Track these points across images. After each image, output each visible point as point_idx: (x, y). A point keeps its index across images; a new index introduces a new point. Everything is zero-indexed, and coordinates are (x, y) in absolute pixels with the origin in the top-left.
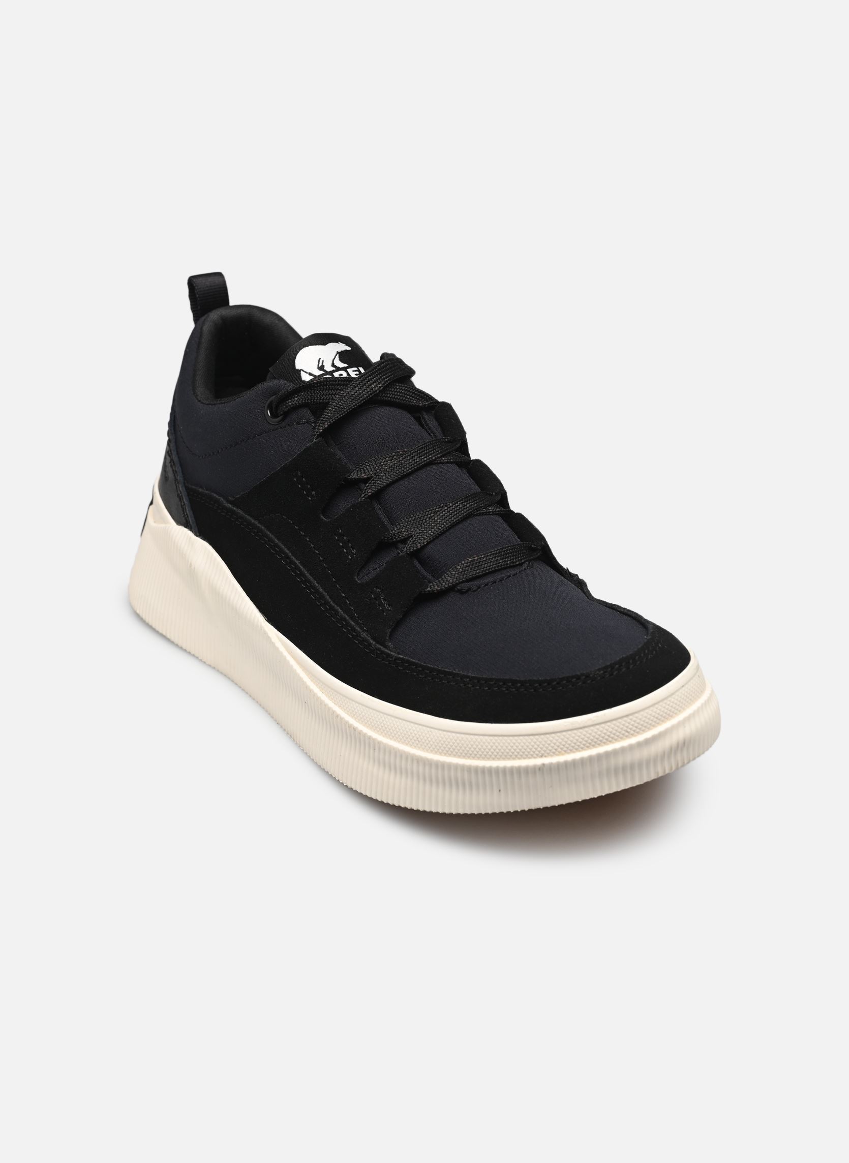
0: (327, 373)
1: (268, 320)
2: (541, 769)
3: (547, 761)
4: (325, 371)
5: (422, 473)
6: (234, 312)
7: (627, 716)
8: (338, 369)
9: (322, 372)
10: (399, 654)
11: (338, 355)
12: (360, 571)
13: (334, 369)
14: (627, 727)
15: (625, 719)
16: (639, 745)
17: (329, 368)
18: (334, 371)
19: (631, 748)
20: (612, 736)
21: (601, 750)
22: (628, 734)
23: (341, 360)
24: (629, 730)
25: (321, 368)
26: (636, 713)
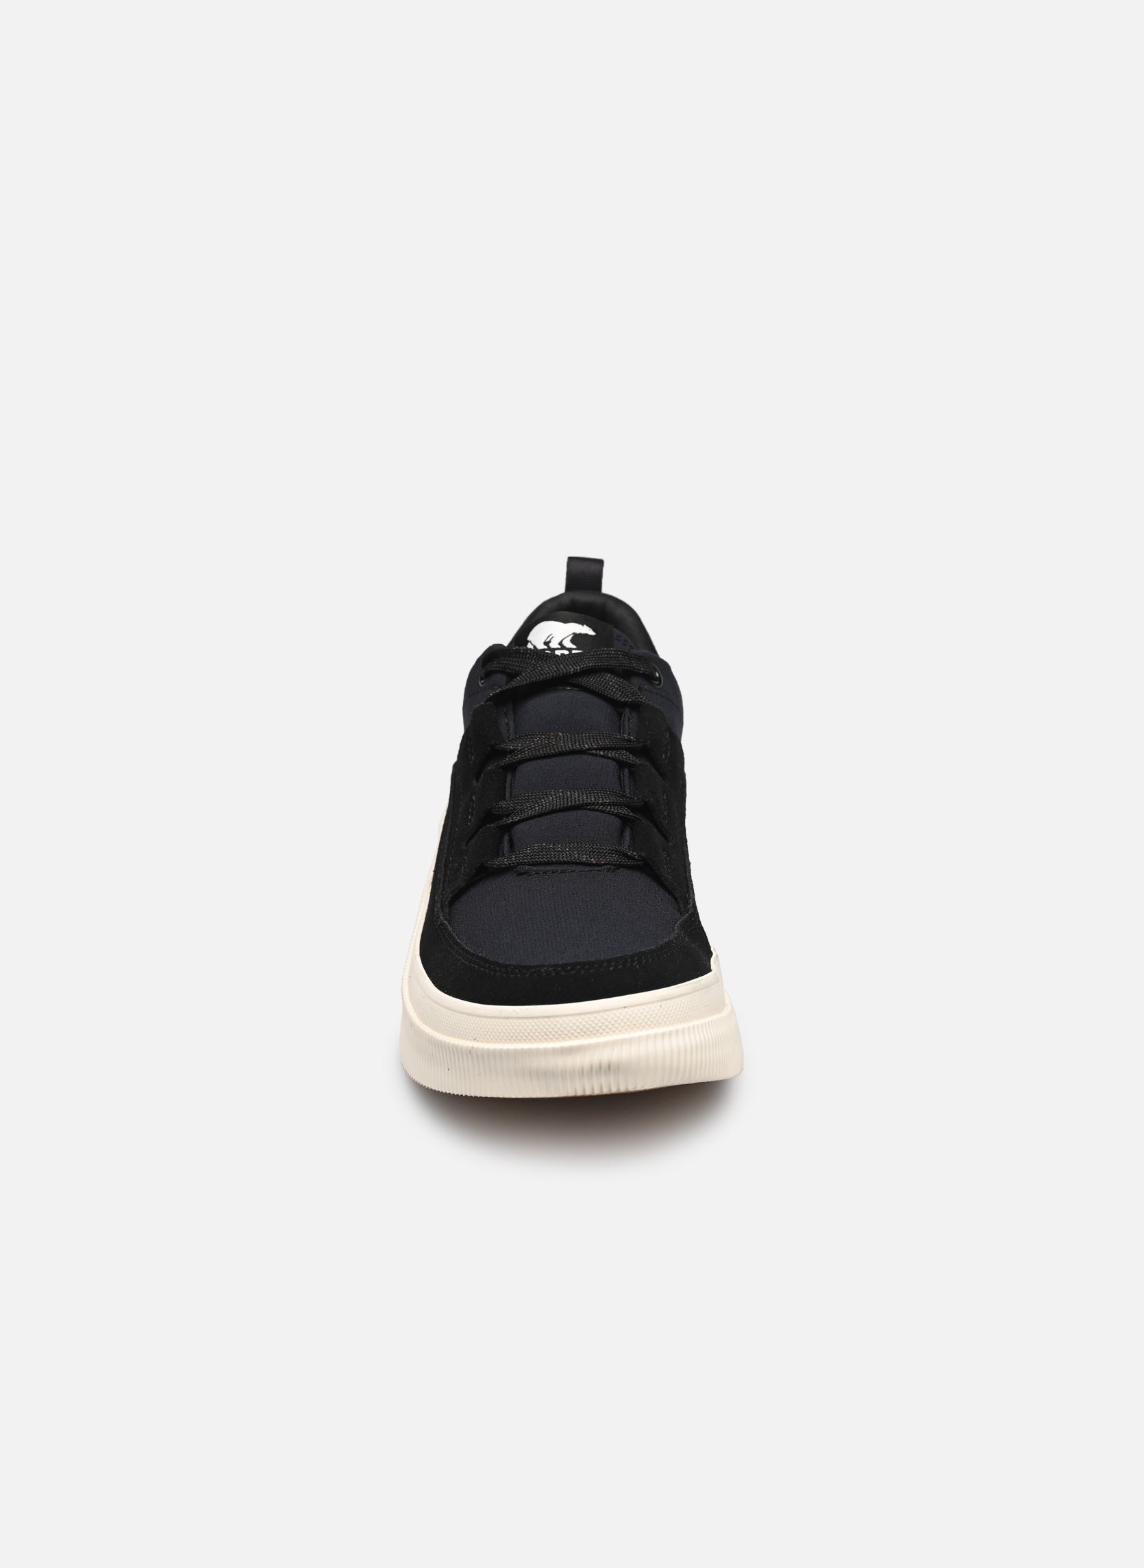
0: (549, 648)
1: (619, 612)
2: (470, 1052)
3: (477, 1045)
4: (549, 647)
5: (566, 759)
6: (598, 600)
7: (548, 1017)
8: (563, 647)
9: (546, 647)
10: (446, 920)
11: (571, 636)
12: (468, 841)
13: (559, 647)
14: (547, 1029)
15: (546, 1020)
16: (555, 1052)
17: (554, 645)
18: (558, 649)
19: (546, 1052)
20: (532, 1034)
21: (519, 1046)
22: (547, 1037)
23: (573, 641)
24: (548, 1033)
25: (547, 643)
26: (557, 1016)
